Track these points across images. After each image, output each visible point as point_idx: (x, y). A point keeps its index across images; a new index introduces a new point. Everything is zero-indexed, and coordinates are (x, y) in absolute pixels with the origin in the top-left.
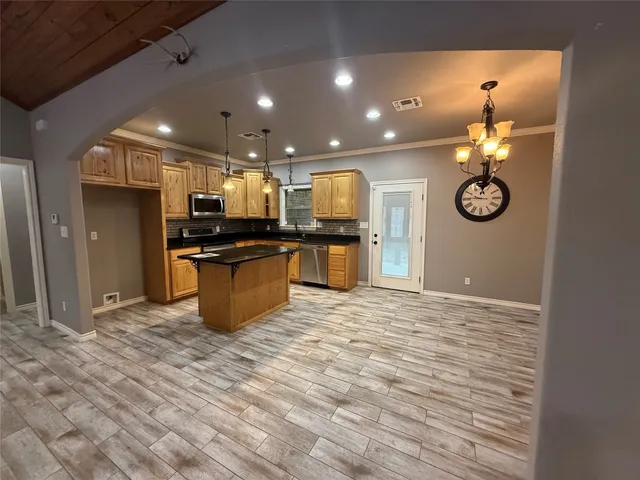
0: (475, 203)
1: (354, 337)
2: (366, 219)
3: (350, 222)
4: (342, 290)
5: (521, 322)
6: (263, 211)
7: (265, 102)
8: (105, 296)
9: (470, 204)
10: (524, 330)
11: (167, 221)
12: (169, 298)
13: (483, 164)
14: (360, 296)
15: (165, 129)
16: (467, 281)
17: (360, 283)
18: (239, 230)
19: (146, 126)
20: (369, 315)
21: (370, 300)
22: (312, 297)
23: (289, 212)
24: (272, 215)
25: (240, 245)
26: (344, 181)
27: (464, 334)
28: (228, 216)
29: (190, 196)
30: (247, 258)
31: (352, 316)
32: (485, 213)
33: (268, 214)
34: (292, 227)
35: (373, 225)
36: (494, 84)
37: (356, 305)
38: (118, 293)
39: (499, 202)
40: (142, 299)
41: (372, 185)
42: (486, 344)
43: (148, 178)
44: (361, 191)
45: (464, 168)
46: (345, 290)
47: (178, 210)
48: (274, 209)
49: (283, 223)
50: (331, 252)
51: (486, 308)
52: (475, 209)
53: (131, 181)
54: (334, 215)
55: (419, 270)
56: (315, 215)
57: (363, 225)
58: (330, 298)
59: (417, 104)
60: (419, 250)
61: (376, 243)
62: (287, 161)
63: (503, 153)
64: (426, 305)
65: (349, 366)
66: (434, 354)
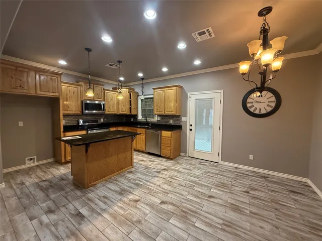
0: (256, 105)
1: (165, 199)
2: (186, 116)
3: (177, 117)
4: (169, 158)
5: (292, 192)
6: (128, 110)
7: (107, 39)
8: (27, 159)
9: (253, 106)
10: (295, 200)
11: (64, 116)
12: (63, 161)
13: (261, 73)
14: (179, 164)
15: (63, 62)
16: (251, 157)
17: (181, 154)
18: (116, 121)
19: (50, 60)
20: (181, 178)
21: (185, 166)
22: (149, 163)
23: (143, 111)
24: (133, 113)
25: (112, 129)
26: (171, 92)
27: (248, 202)
28: (107, 113)
29: (82, 102)
30: (118, 136)
31: (169, 179)
32: (263, 112)
33: (131, 112)
34: (143, 120)
35: (189, 119)
36: (269, 10)
37: (175, 170)
38: (35, 157)
39: (273, 105)
40: (51, 160)
41: (189, 94)
42: (265, 213)
43: (51, 90)
44: (182, 98)
45: (246, 77)
46: (171, 159)
47: (74, 109)
48: (134, 109)
49: (140, 117)
50: (162, 135)
51: (265, 177)
52: (256, 109)
53: (39, 92)
54: (166, 113)
55: (218, 148)
56: (156, 113)
57: (183, 119)
58: (160, 164)
59: (210, 35)
60: (218, 135)
61: (191, 130)
62: (141, 82)
63: (277, 64)
64: (221, 173)
65: (151, 229)
66: (221, 222)
